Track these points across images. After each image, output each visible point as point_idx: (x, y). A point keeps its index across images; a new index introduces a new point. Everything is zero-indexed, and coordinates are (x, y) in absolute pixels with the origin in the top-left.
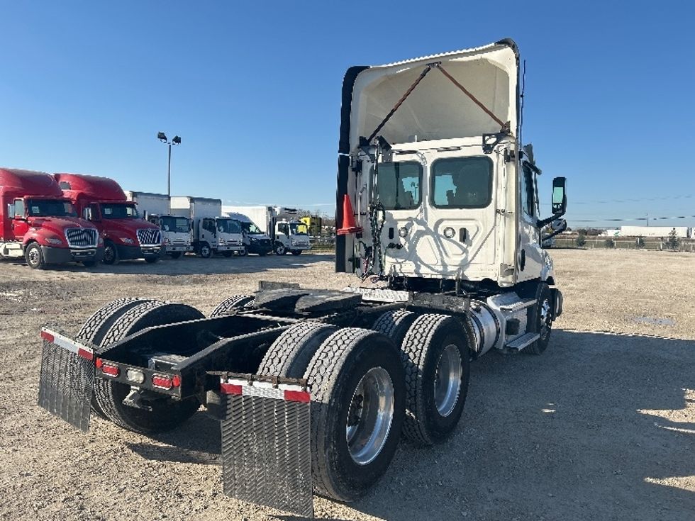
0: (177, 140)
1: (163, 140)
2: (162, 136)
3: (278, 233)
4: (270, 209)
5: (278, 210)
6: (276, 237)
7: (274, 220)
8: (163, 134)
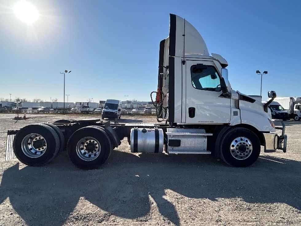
0: (266, 72)
1: (259, 73)
2: (258, 72)
3: (295, 110)
4: (291, 98)
5: (295, 99)
6: (294, 112)
7: (294, 103)
8: (258, 71)
